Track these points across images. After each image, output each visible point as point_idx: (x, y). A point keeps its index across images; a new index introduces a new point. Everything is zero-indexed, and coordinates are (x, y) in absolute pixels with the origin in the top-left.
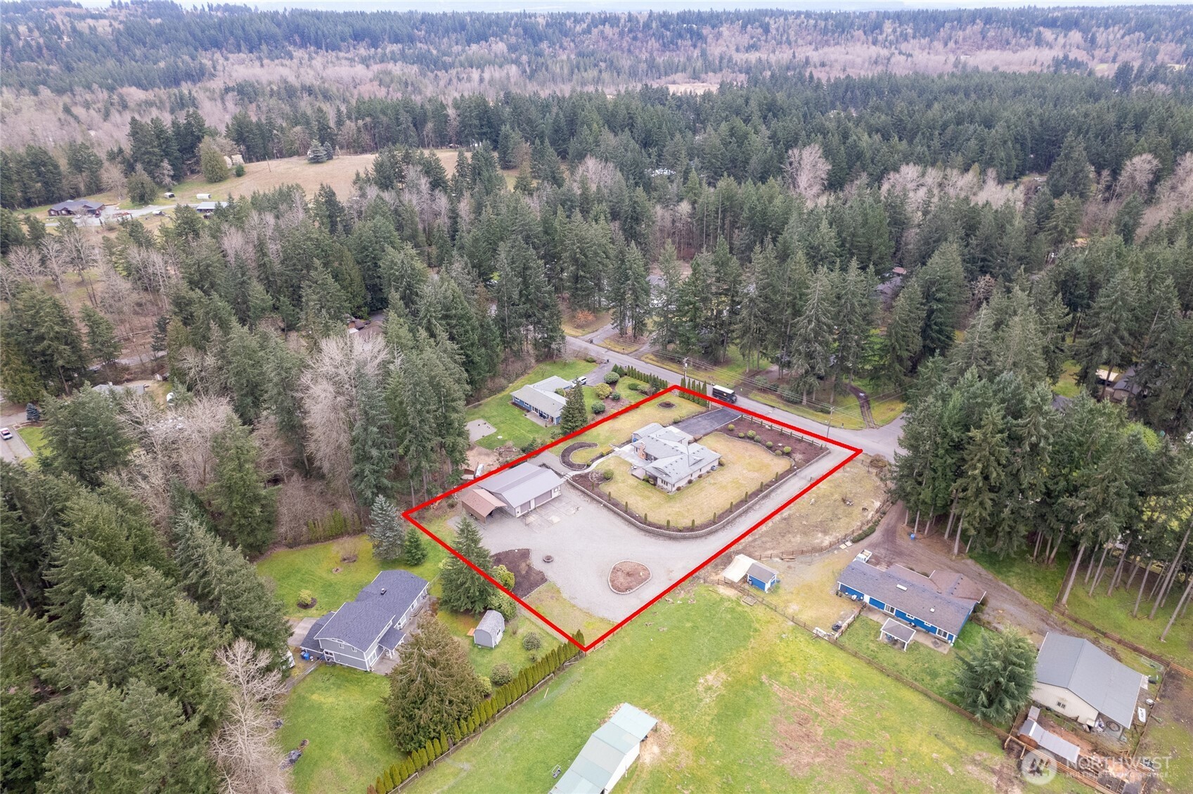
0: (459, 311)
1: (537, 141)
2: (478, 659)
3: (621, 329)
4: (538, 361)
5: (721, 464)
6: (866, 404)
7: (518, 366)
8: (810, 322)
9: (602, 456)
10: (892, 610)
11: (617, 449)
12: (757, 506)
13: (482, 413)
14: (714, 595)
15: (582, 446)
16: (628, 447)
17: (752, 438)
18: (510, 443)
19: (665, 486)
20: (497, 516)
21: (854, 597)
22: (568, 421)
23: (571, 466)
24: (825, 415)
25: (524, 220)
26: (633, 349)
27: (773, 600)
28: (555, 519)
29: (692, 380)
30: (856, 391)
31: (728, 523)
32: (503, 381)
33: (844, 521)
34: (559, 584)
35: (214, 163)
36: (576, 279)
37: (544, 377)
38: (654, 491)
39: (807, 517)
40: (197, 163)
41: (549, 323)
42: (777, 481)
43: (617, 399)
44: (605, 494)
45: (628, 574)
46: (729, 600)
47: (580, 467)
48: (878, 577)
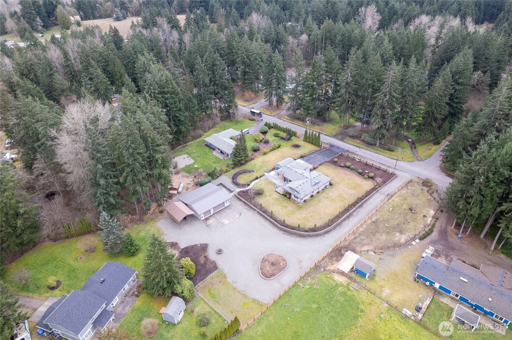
0: (170, 89)
1: (228, 8)
2: (165, 333)
3: (270, 101)
4: (222, 120)
5: (331, 184)
6: (413, 145)
7: (210, 123)
8: (385, 96)
9: (257, 178)
10: (457, 296)
11: (266, 174)
12: (355, 213)
13: (187, 151)
14: (332, 281)
15: (245, 172)
16: (273, 173)
17: (349, 167)
18: (201, 170)
19: (296, 199)
20: (189, 219)
21: (428, 283)
22: (236, 157)
23: (237, 185)
24: (390, 152)
25: (215, 40)
26: (276, 113)
27: (372, 285)
28: (226, 222)
29: (311, 131)
30: (406, 138)
31: (337, 225)
32: (201, 132)
33: (412, 224)
34: (226, 271)
35: (64, 19)
36: (245, 73)
37: (225, 129)
38: (289, 202)
39: (387, 221)
40: (56, 19)
41: (228, 98)
42: (366, 196)
43: (267, 142)
44: (258, 204)
45: (273, 264)
46: (342, 285)
47: (243, 186)
48: (445, 270)
